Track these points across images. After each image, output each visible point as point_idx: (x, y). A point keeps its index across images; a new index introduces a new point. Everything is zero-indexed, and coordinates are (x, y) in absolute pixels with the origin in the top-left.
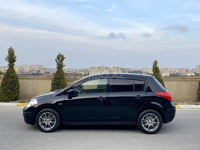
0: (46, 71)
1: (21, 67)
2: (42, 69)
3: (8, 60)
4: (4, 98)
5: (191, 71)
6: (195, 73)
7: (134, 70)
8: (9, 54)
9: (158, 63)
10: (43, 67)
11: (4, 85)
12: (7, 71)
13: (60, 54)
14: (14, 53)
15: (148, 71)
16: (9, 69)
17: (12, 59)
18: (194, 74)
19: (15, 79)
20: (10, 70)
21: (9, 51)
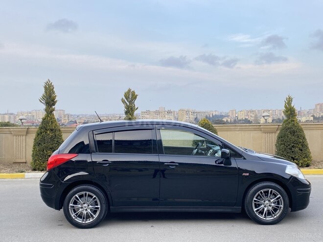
0: (71, 119)
1: (30, 113)
2: (65, 116)
3: (44, 102)
4: (41, 165)
5: (306, 112)
6: (313, 116)
7: (214, 115)
8: (46, 92)
9: (293, 100)
10: (66, 113)
11: (40, 144)
12: (44, 119)
13: (129, 91)
14: (54, 90)
15: (237, 115)
16: (47, 116)
17: (50, 100)
18: (312, 118)
19: (57, 133)
20: (49, 119)
21: (45, 87)
